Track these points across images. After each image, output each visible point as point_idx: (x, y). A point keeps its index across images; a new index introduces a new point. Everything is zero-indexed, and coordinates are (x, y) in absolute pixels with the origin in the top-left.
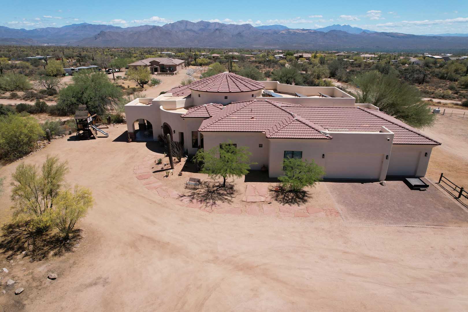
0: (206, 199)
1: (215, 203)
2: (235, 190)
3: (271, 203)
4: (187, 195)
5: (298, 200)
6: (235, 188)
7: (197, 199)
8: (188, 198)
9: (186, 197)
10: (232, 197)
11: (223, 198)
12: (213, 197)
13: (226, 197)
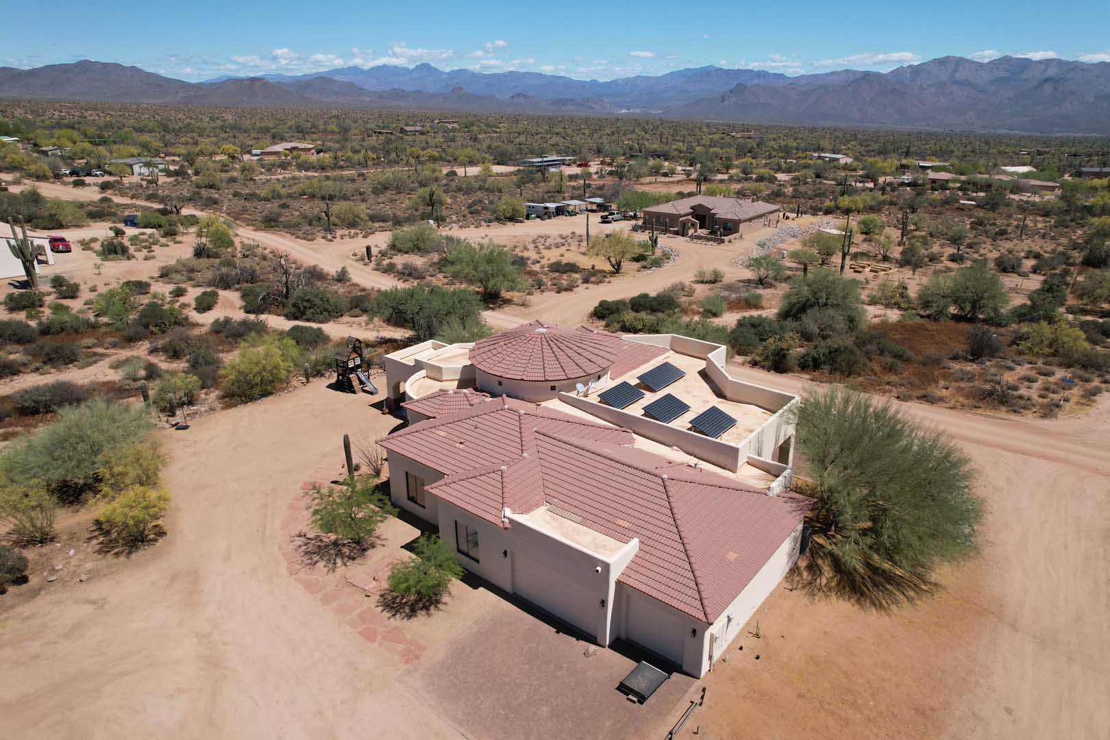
0: (315, 553)
1: (316, 563)
2: (365, 555)
3: (370, 597)
4: (308, 536)
5: (406, 609)
6: (369, 552)
7: (308, 548)
8: (303, 541)
9: (302, 539)
10: (345, 565)
11: (335, 560)
12: (326, 554)
13: (339, 561)
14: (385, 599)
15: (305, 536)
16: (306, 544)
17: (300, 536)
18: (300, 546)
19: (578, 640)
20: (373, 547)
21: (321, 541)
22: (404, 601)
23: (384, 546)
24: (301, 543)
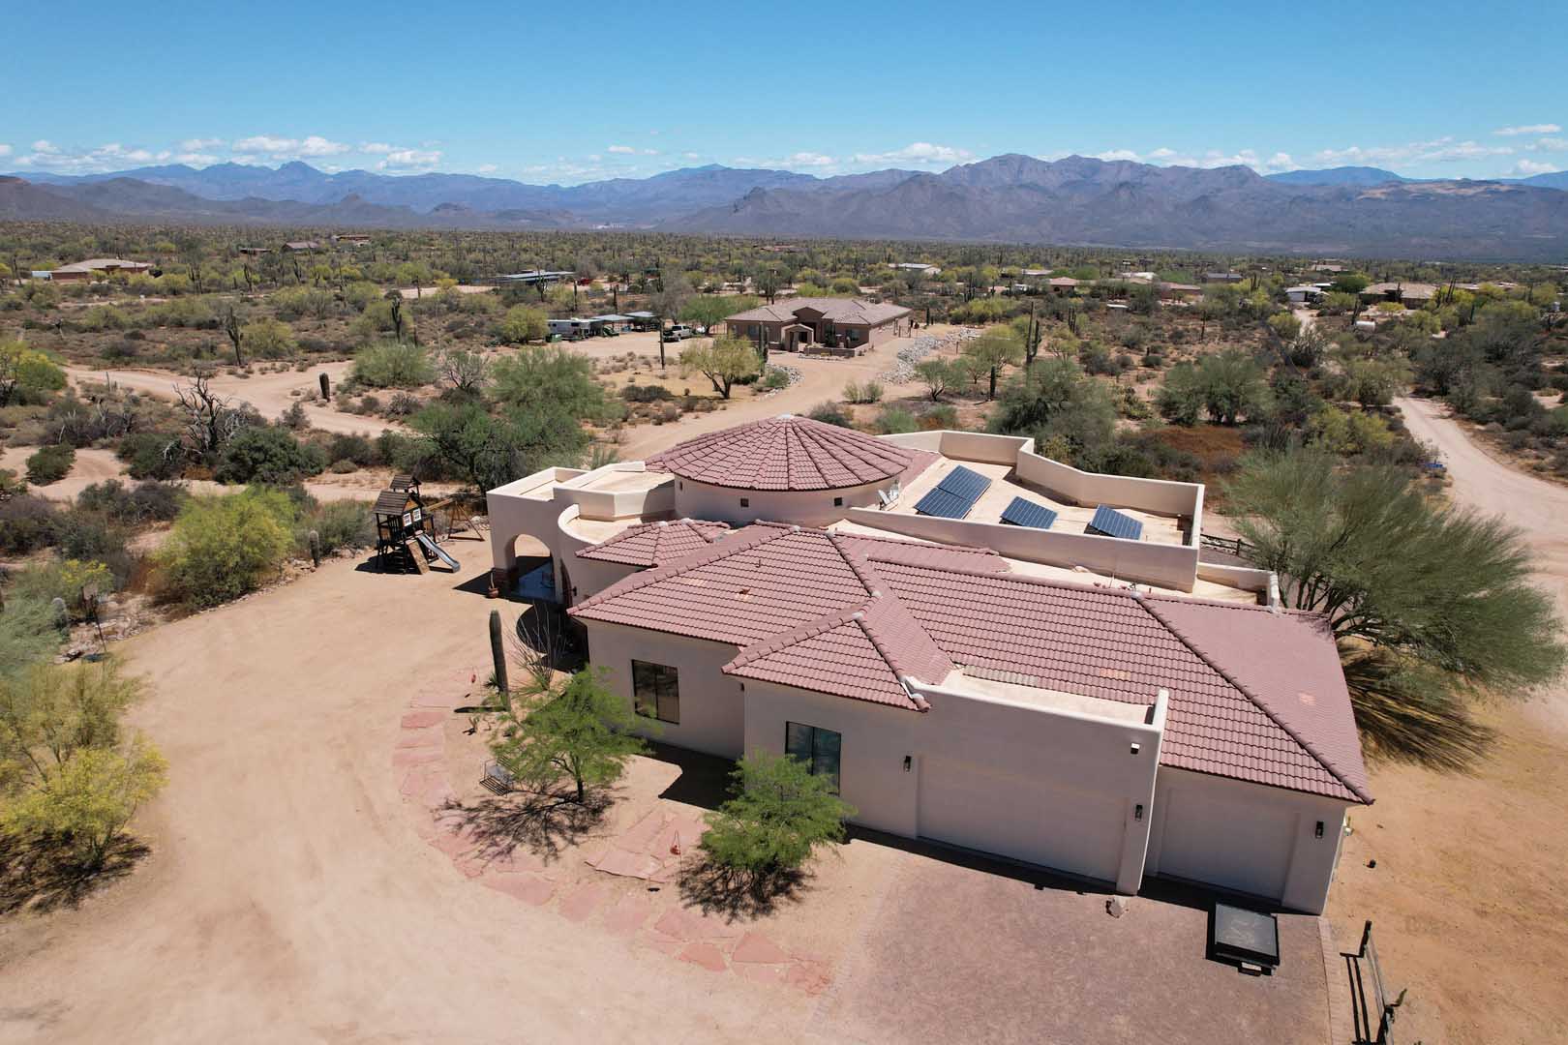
0: (498, 833)
1: (510, 849)
2: (601, 820)
3: (657, 890)
4: (466, 805)
5: (748, 899)
6: (607, 813)
7: (478, 827)
8: (460, 815)
9: (457, 812)
10: (572, 842)
11: (547, 838)
12: (523, 830)
13: (555, 838)
14: (692, 889)
15: (460, 805)
16: (470, 820)
17: (450, 807)
18: (460, 826)
19: (1080, 893)
20: (611, 803)
21: (497, 809)
22: (732, 885)
23: (626, 799)
24: (458, 820)
